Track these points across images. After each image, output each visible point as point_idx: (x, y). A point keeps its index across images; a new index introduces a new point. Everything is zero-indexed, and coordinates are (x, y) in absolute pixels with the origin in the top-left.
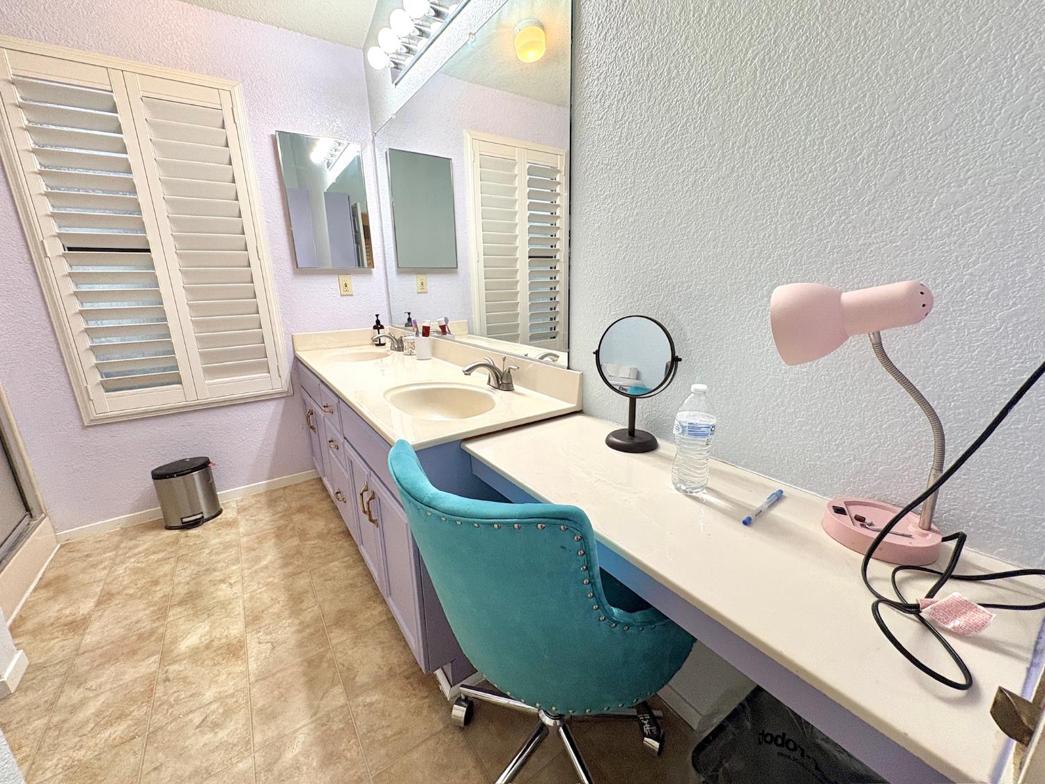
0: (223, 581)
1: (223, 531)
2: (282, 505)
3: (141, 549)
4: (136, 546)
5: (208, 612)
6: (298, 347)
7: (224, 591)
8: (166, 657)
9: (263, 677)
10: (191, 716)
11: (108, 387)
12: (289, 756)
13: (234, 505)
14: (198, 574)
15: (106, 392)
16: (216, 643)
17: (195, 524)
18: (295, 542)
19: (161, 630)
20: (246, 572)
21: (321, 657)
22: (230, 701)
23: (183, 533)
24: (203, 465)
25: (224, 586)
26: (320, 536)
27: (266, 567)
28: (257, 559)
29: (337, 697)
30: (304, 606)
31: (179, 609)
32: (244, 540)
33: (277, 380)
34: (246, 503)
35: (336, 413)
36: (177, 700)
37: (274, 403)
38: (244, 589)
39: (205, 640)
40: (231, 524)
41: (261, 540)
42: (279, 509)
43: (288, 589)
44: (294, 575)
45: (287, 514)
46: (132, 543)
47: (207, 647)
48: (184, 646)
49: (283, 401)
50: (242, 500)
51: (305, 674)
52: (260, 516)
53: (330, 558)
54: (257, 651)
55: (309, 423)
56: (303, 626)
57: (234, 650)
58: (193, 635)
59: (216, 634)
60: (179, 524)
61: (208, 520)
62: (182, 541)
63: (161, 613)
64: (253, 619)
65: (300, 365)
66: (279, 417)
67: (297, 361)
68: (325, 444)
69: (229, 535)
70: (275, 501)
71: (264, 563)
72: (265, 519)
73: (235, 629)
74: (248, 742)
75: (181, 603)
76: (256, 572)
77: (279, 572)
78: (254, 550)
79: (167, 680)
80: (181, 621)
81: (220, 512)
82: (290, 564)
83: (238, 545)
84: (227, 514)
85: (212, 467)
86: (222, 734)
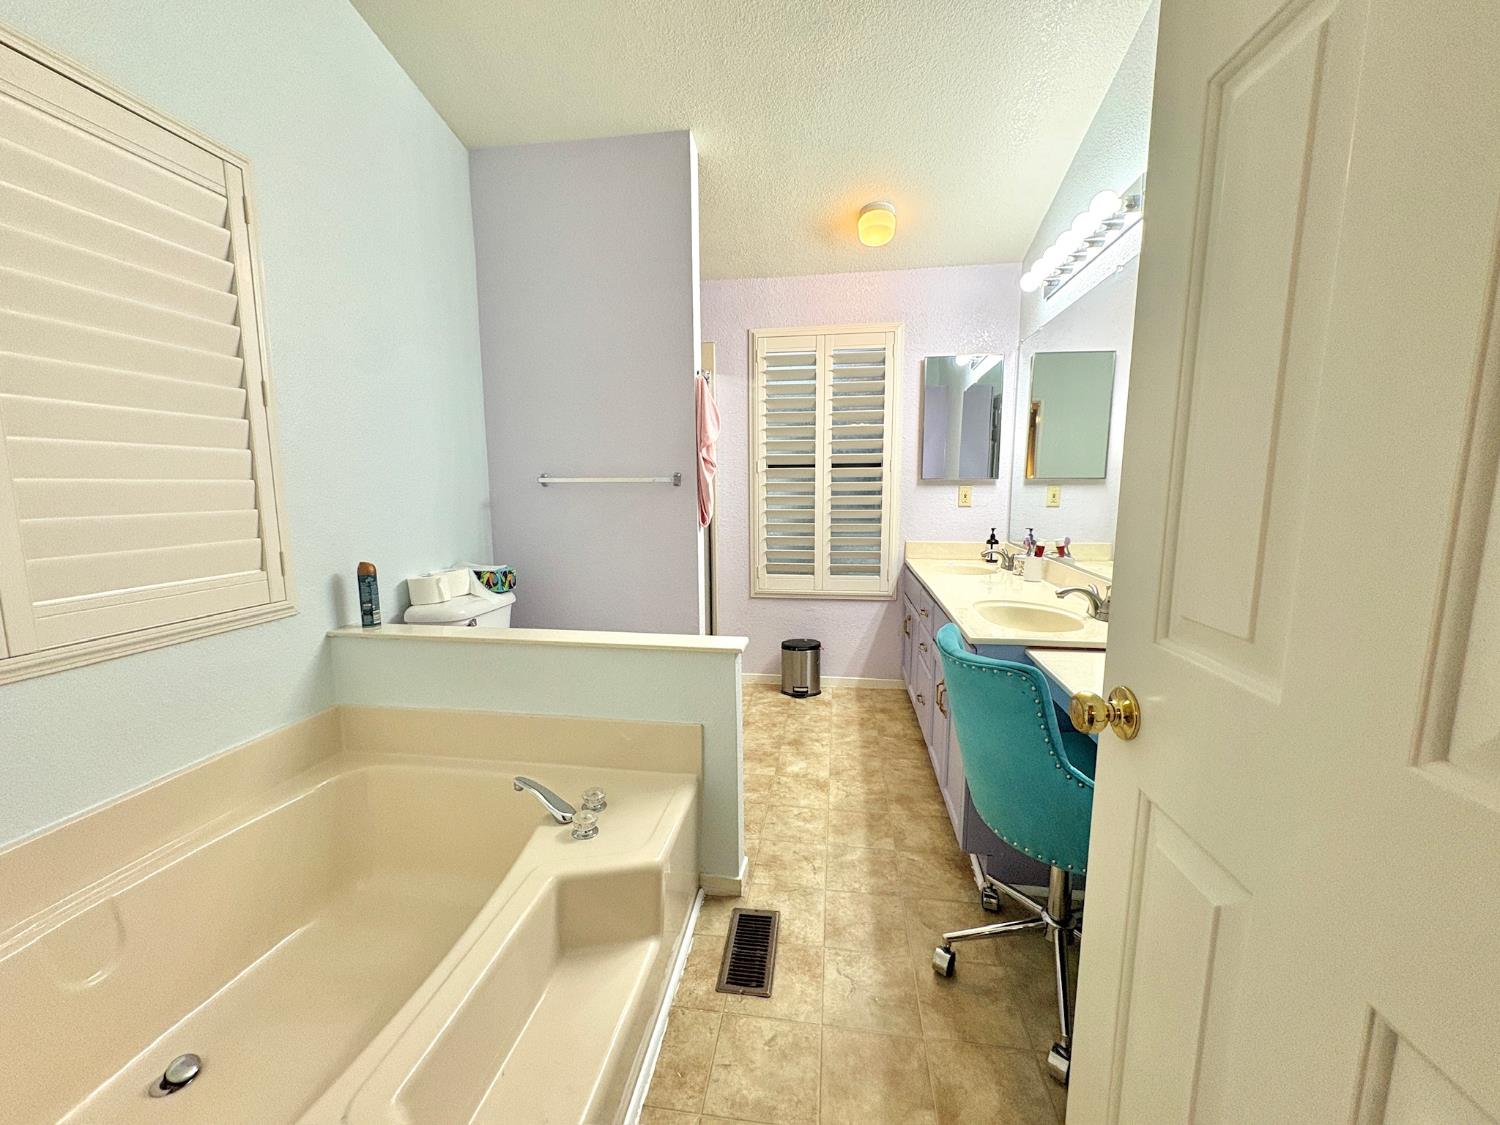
0: (817, 741)
1: (821, 708)
2: (867, 703)
3: (765, 701)
4: (763, 698)
5: (807, 757)
6: (909, 555)
7: (817, 747)
8: (779, 770)
9: (837, 809)
10: (791, 808)
11: (770, 570)
12: (849, 857)
13: (830, 691)
14: (801, 730)
15: (768, 573)
16: (809, 777)
17: (802, 695)
18: (875, 733)
19: (777, 755)
20: (834, 742)
21: (881, 817)
22: (817, 813)
23: (793, 699)
24: (816, 647)
25: (817, 744)
26: (896, 736)
27: (848, 743)
28: (843, 736)
29: (888, 844)
30: (874, 779)
31: (788, 747)
32: (835, 718)
33: (884, 584)
34: (839, 692)
35: (930, 616)
36: (784, 796)
37: (877, 605)
38: (831, 751)
39: (803, 772)
40: (828, 704)
41: (848, 723)
42: (866, 704)
43: (863, 764)
44: (871, 756)
45: (871, 710)
46: (761, 695)
47: (804, 776)
48: (790, 769)
49: (885, 605)
50: (837, 689)
51: (867, 821)
52: (849, 705)
53: (901, 755)
54: (836, 793)
55: (906, 627)
56: (870, 792)
57: (822, 786)
58: (797, 766)
59: (810, 771)
60: (791, 692)
61: (811, 695)
62: (792, 704)
63: (778, 745)
64: (836, 773)
65: (907, 571)
66: (880, 619)
67: (906, 567)
68: (916, 649)
69: (823, 711)
70: (862, 697)
71: (848, 739)
72: (854, 709)
73: (824, 774)
74: (824, 838)
75: (789, 744)
76: (841, 743)
77: (858, 750)
78: (842, 728)
79: (779, 783)
80: (789, 755)
81: (819, 693)
82: (868, 748)
83: (829, 720)
84: (825, 696)
85: (822, 651)
86: (809, 826)
